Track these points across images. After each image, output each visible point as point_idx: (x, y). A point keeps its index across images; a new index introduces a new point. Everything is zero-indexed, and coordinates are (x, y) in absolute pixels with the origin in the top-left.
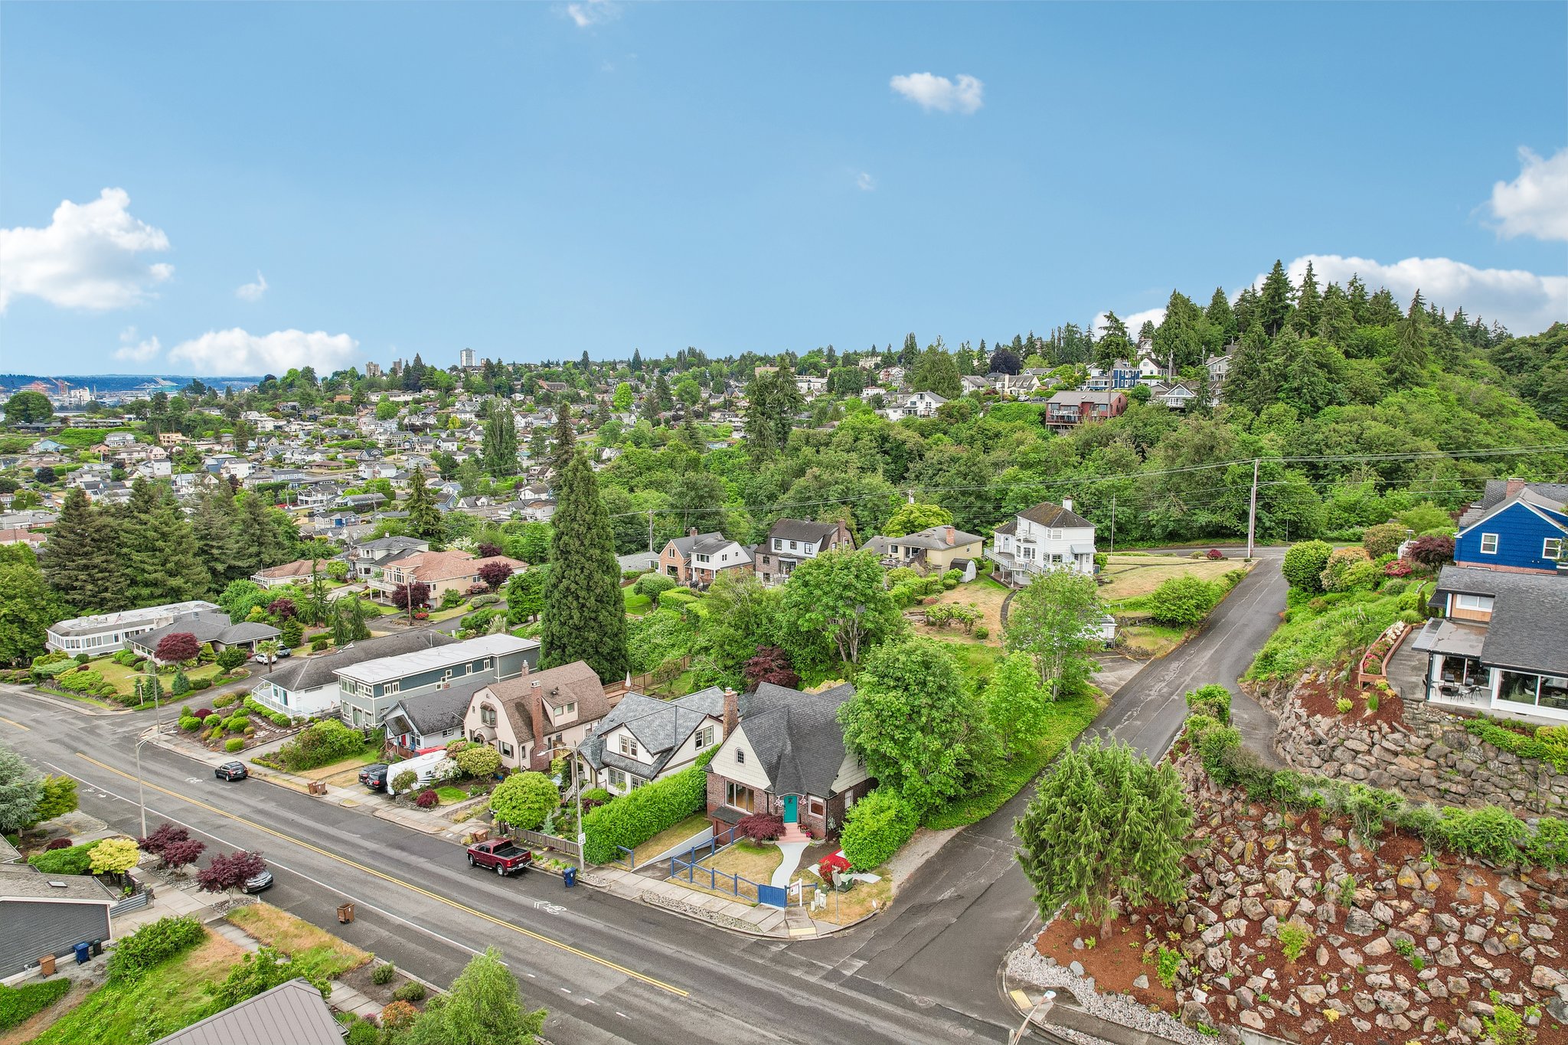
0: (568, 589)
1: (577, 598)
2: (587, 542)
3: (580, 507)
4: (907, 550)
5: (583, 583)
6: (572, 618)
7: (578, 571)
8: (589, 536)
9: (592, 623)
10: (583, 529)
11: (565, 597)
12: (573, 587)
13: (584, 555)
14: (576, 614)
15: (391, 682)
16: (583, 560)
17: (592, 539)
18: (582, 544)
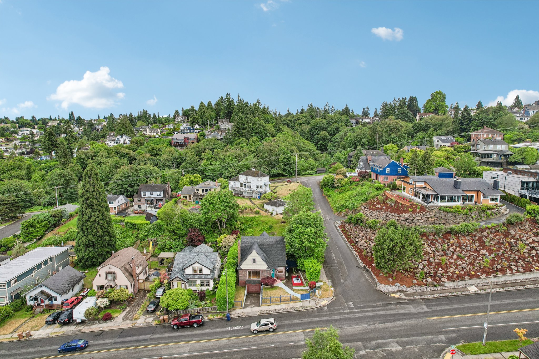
0: (95, 221)
1: (99, 223)
2: (100, 200)
3: (96, 186)
4: (203, 190)
5: (101, 217)
6: (98, 232)
7: (98, 213)
8: (101, 197)
9: (106, 233)
10: (98, 195)
11: (94, 224)
12: (97, 219)
13: (99, 206)
14: (100, 231)
15: (14, 279)
16: (99, 207)
17: (102, 199)
18: (98, 201)
